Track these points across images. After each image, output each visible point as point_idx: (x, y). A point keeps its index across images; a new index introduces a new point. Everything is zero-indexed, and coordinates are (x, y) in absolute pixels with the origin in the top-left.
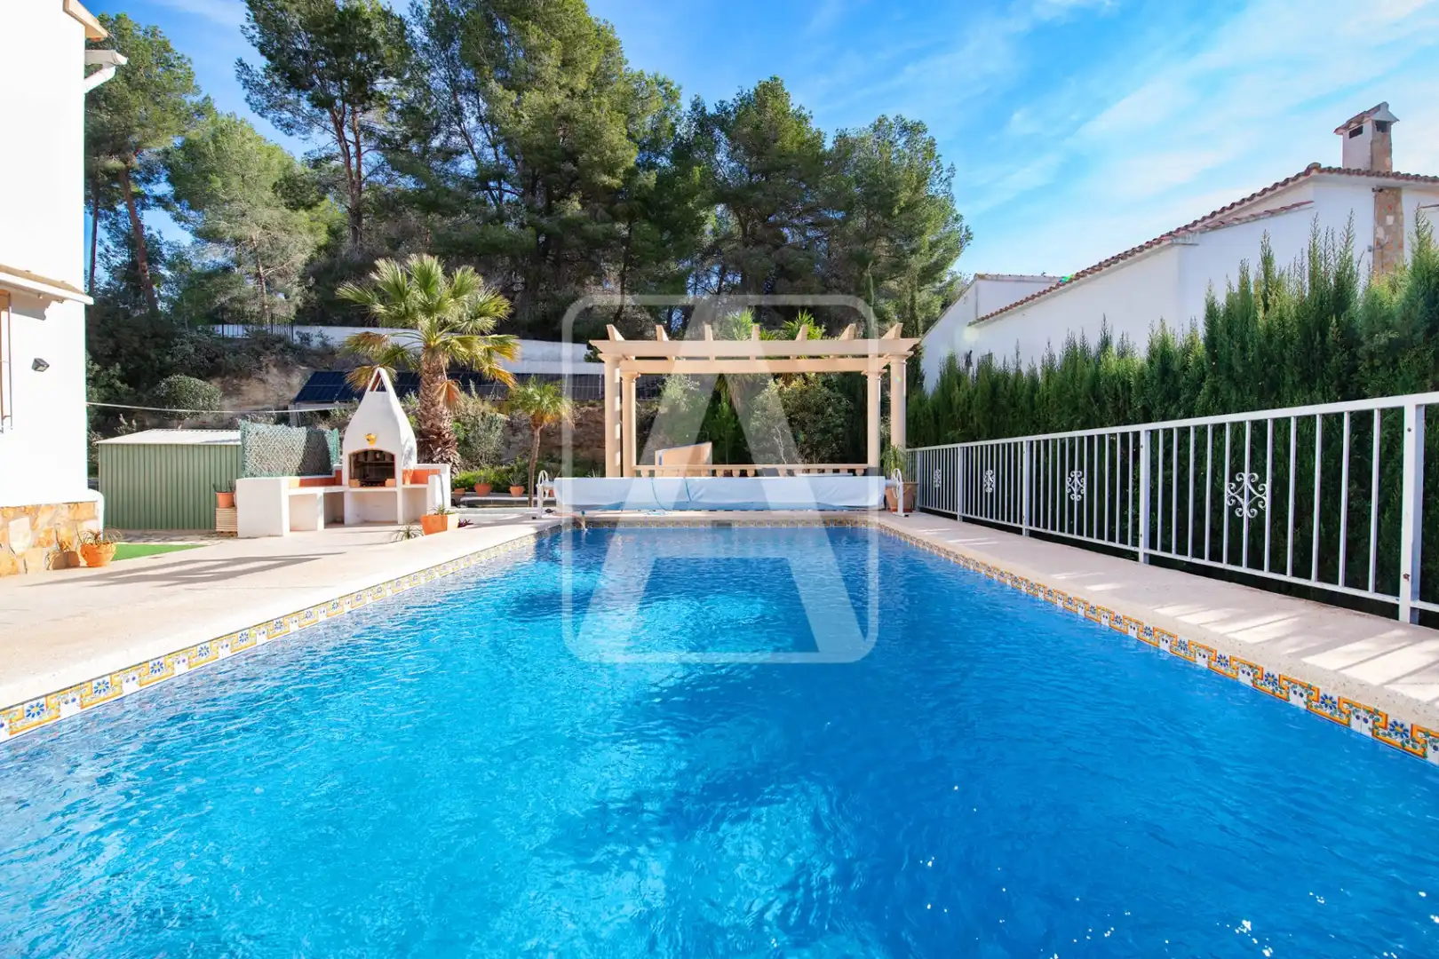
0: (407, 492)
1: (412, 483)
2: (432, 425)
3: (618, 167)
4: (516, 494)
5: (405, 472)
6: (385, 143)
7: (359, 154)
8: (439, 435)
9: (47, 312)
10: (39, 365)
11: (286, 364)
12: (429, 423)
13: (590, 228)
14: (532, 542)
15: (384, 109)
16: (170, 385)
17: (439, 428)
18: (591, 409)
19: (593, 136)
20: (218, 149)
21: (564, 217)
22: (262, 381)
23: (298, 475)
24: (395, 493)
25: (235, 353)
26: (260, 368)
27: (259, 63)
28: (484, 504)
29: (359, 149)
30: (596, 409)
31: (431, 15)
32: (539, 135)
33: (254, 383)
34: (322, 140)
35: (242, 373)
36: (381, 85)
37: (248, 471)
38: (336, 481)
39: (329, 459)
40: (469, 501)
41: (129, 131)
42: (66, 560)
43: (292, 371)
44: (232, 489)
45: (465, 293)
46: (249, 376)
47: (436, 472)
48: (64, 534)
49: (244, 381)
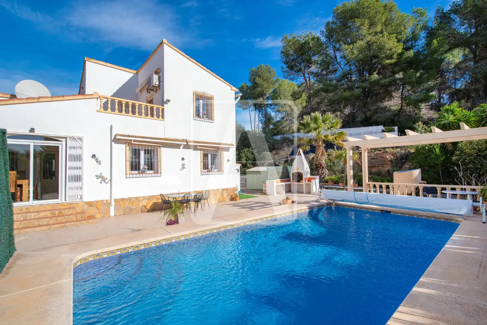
0: (306, 184)
1: (308, 181)
2: (319, 162)
3: (394, 55)
4: (341, 186)
5: (305, 179)
6: (316, 75)
7: (309, 80)
8: (321, 165)
9: (230, 150)
10: (228, 161)
11: (288, 145)
12: (318, 162)
13: (383, 81)
14: (308, 210)
15: (315, 65)
16: (263, 154)
17: (321, 163)
18: (379, 152)
19: (381, 48)
20: (279, 90)
21: (372, 80)
22: (283, 150)
23: (280, 179)
24: (303, 184)
25: (278, 144)
26: (283, 147)
27: (285, 66)
28: (331, 188)
29: (309, 79)
30: (381, 152)
31: (326, 32)
32: (361, 56)
33: (281, 151)
34: (301, 80)
35: (279, 149)
36: (314, 58)
37: (268, 178)
38: (289, 181)
39: (289, 174)
40: (326, 187)
41: (264, 91)
42: (232, 199)
43: (290, 147)
44: (265, 183)
45: (327, 121)
46: (281, 150)
47: (314, 179)
48: (232, 194)
49: (280, 151)
